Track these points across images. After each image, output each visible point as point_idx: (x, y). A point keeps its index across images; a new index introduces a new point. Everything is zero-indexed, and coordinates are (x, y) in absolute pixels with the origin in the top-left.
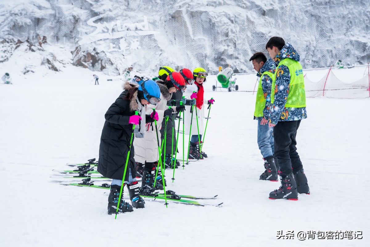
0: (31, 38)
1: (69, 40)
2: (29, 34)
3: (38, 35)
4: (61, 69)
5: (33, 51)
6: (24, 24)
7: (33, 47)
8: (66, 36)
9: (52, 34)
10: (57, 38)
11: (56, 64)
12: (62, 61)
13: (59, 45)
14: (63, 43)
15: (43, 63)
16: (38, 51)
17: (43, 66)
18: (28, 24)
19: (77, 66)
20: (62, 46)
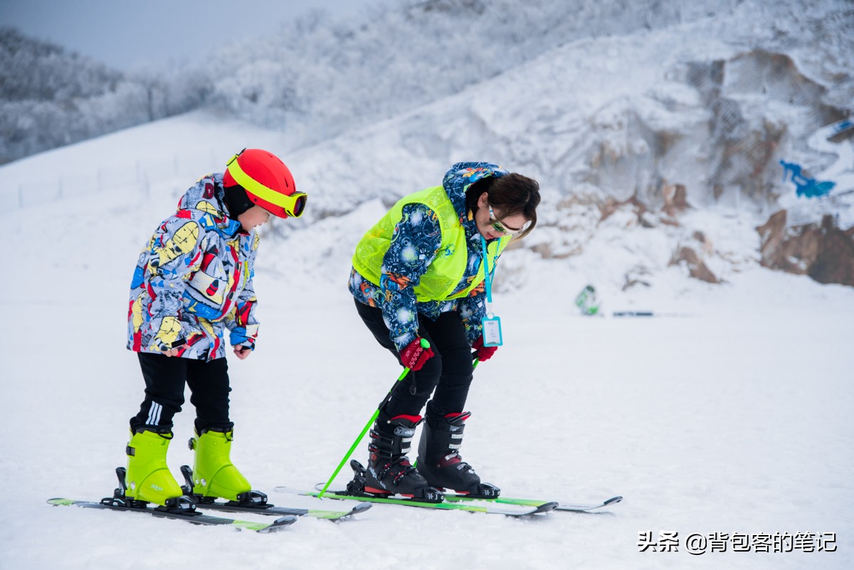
0: (644, 189)
1: (751, 195)
2: (638, 178)
3: (661, 182)
4: (725, 277)
5: (646, 225)
6: (625, 153)
7: (647, 216)
8: (739, 182)
9: (702, 177)
10: (716, 189)
11: (714, 265)
12: (731, 253)
13: (722, 207)
14: (734, 205)
15: (674, 262)
16: (663, 226)
17: (675, 269)
18: (637, 151)
19: (772, 268)
20: (730, 211)
